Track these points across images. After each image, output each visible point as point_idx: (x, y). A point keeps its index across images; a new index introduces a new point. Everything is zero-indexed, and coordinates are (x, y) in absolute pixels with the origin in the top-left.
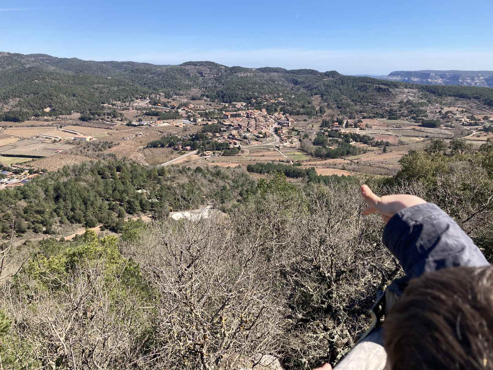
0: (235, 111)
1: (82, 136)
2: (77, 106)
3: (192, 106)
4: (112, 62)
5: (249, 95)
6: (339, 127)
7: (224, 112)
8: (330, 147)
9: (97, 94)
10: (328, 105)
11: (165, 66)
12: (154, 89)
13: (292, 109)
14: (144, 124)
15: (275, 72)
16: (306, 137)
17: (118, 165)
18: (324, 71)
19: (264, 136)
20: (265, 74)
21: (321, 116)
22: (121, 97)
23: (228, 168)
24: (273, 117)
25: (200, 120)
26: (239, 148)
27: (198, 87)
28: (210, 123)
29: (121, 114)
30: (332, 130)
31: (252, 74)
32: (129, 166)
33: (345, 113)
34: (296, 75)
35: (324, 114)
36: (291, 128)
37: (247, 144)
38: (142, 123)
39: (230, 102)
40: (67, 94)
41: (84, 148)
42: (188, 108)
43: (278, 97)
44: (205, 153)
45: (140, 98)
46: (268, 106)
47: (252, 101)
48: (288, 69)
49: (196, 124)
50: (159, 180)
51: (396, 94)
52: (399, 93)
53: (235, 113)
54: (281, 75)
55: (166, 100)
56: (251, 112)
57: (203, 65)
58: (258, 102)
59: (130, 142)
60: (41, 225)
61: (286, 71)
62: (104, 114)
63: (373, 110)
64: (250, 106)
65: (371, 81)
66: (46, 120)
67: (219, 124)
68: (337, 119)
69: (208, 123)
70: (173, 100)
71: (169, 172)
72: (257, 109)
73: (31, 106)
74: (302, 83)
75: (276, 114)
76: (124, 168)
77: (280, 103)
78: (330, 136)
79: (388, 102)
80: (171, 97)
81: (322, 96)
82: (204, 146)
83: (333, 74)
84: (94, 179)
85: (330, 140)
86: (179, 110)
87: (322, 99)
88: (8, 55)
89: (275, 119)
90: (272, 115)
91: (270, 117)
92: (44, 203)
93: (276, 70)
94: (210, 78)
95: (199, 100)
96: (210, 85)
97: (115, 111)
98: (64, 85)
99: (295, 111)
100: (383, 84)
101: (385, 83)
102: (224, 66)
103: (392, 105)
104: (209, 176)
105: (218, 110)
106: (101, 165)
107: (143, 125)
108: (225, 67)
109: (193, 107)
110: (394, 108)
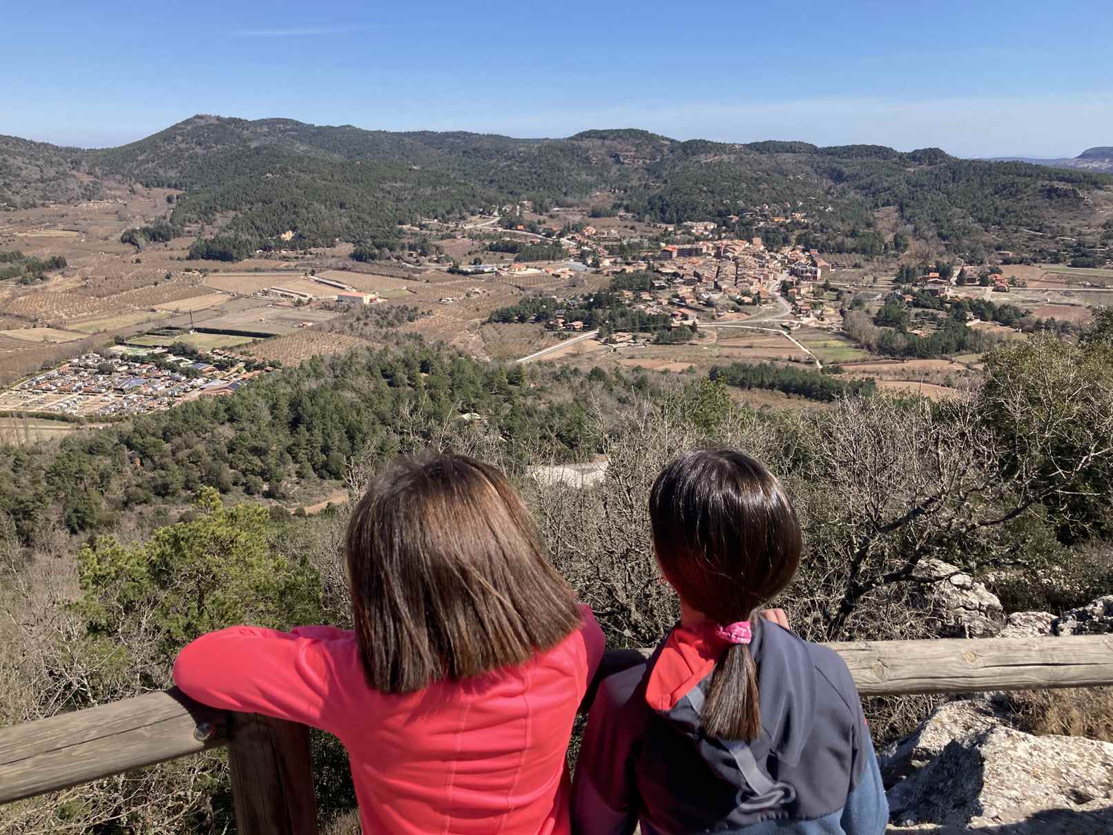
0: (689, 242)
1: (354, 293)
2: (348, 228)
3: (591, 230)
4: (423, 133)
5: (723, 205)
6: (941, 283)
7: (663, 245)
8: (915, 332)
9: (390, 204)
10: (915, 230)
11: (537, 141)
12: (511, 193)
13: (825, 237)
14: (486, 270)
15: (787, 152)
16: (857, 304)
17: (424, 358)
18: (909, 149)
19: (754, 300)
20: (764, 157)
21: (895, 256)
22: (441, 211)
23: (665, 372)
24: (779, 256)
25: (607, 262)
26: (693, 328)
27: (609, 187)
28: (629, 269)
29: (438, 248)
30: (923, 291)
31: (733, 157)
32: (447, 361)
33: (957, 250)
34: (838, 160)
35: (903, 251)
36: (821, 283)
37: (713, 318)
38: (481, 267)
40: (328, 203)
41: (358, 319)
42: (583, 235)
43: (794, 211)
44: (614, 336)
45: (480, 213)
46: (767, 232)
47: (731, 219)
48: (821, 144)
49: (597, 272)
50: (510, 393)
52: (1103, 202)
53: (688, 246)
54: (803, 159)
55: (536, 218)
56: (727, 245)
57: (621, 137)
58: (744, 221)
59: (454, 309)
60: (259, 479)
61: (814, 150)
62: (403, 248)
63: (1032, 244)
64: (725, 231)
65: (1029, 172)
66: (285, 258)
67: (650, 273)
68: (937, 263)
69: (624, 270)
70: (551, 216)
71: (533, 377)
72: (741, 239)
73: (257, 229)
74: (853, 177)
75: (787, 250)
76: (436, 365)
77: (797, 224)
78: (916, 304)
79: (1073, 223)
80: (547, 211)
81: (901, 210)
82: (614, 320)
83: (932, 155)
84: (372, 386)
85: (917, 315)
86: (562, 239)
87: (902, 217)
88: (217, 122)
89: (782, 262)
90: (777, 252)
91: (772, 257)
92: (266, 433)
93: (792, 148)
94: (636, 166)
95: (609, 216)
96: (635, 183)
97: (425, 241)
98: (323, 182)
99: (832, 243)
100: (1061, 180)
101: (1067, 176)
102: (667, 139)
103: (1085, 230)
104: (619, 390)
105: (649, 240)
106: (390, 357)
107: (483, 272)
108: (672, 141)
109: (594, 232)
110: (1089, 237)
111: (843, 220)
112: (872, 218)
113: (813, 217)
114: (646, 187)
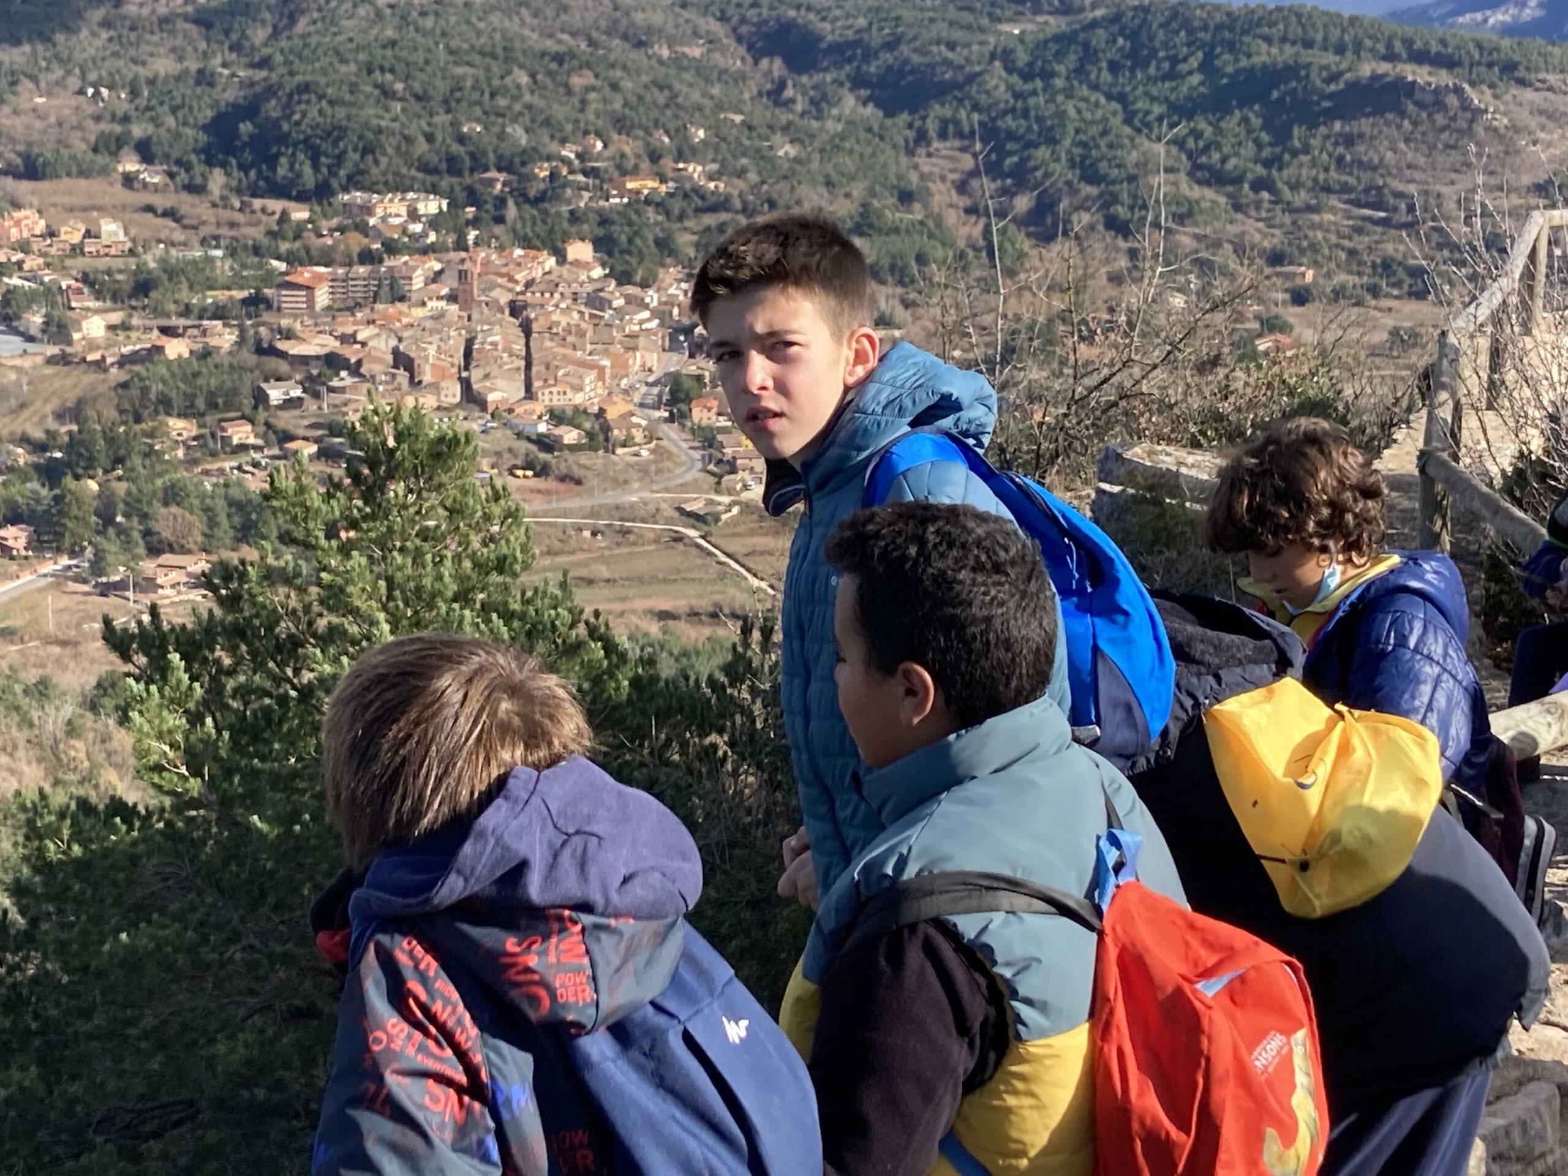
5: (461, 139)
24: (652, 297)
27: (74, 82)
28: (176, 349)
39: (321, 194)
47: (491, 182)
51: (1515, 128)
64: (475, 222)
69: (159, 349)
90: (645, 285)
91: (629, 300)
105: (232, 252)
111: (829, 184)
112: (914, 178)
113: (741, 173)
114: (205, 78)
